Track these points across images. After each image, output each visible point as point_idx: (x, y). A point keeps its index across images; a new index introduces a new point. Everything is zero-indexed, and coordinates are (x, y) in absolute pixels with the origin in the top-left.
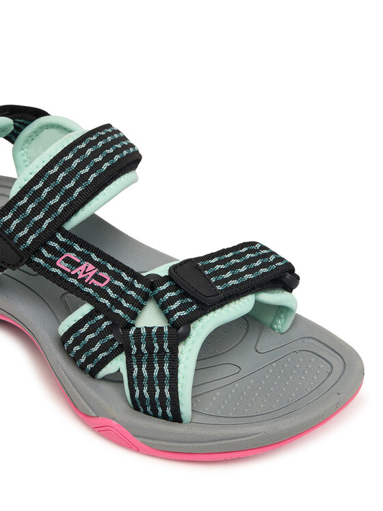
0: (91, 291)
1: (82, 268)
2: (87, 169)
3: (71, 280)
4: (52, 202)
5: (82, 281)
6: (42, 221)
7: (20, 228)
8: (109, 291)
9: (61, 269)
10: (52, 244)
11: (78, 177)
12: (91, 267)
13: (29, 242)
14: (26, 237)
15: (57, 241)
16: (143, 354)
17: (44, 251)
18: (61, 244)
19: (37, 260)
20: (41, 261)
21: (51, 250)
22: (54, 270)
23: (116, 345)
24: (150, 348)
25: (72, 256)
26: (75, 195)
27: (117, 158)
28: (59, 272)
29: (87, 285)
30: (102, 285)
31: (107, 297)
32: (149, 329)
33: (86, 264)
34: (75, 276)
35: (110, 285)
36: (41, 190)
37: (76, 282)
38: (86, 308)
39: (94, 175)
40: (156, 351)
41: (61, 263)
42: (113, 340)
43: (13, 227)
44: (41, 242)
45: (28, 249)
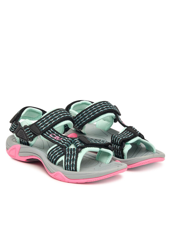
0: (57, 141)
1: (56, 137)
2: (57, 117)
3: (53, 139)
4: (51, 120)
5: (55, 140)
6: (48, 124)
7: (42, 125)
8: (62, 141)
9: (51, 137)
10: (49, 131)
11: (59, 115)
12: (58, 137)
13: (43, 129)
14: (43, 128)
15: (51, 130)
16: (69, 154)
17: (47, 132)
18: (51, 131)
19: (45, 134)
20: (46, 135)
21: (49, 132)
22: (49, 137)
23: (62, 153)
24: (71, 153)
25: (54, 134)
26: (57, 119)
27: (66, 115)
28: (50, 137)
29: (57, 140)
30: (60, 140)
31: (61, 142)
32: (71, 149)
33: (57, 136)
34: (54, 139)
35: (62, 140)
36: (49, 117)
37: (54, 140)
38: (56, 145)
39: (63, 116)
40: (73, 154)
41: (51, 135)
42: (62, 152)
43: (40, 125)
44: (47, 130)
45: (43, 131)
